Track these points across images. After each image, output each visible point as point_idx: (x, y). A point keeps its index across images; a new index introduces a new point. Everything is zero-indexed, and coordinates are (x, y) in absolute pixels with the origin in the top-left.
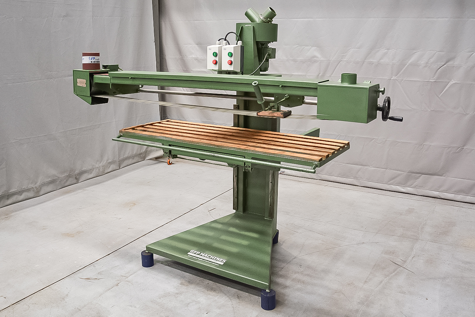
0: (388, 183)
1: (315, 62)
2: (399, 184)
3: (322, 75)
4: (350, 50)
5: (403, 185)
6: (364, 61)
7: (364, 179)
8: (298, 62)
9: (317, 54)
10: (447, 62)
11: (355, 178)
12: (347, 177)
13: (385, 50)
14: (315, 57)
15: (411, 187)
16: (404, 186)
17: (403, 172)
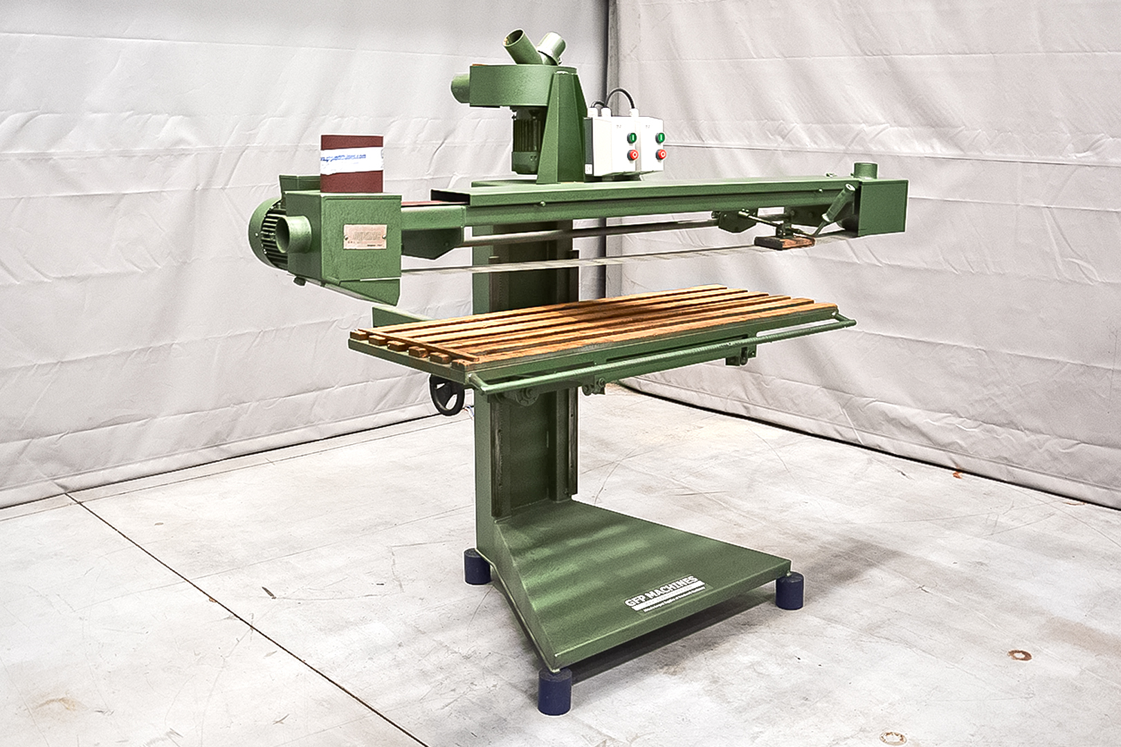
0: (375, 412)
1: (183, 154)
2: (395, 406)
3: (202, 189)
4: (264, 121)
5: (402, 406)
6: (297, 146)
7: (327, 420)
8: (136, 158)
9: (186, 133)
10: (445, 139)
11: (309, 424)
12: (290, 428)
13: (335, 119)
14: (181, 141)
15: (416, 405)
16: (404, 407)
17: (400, 378)
